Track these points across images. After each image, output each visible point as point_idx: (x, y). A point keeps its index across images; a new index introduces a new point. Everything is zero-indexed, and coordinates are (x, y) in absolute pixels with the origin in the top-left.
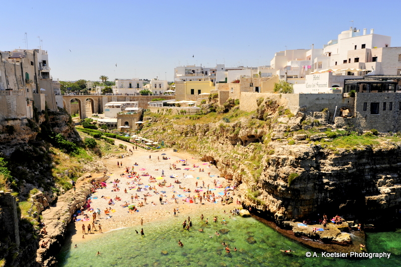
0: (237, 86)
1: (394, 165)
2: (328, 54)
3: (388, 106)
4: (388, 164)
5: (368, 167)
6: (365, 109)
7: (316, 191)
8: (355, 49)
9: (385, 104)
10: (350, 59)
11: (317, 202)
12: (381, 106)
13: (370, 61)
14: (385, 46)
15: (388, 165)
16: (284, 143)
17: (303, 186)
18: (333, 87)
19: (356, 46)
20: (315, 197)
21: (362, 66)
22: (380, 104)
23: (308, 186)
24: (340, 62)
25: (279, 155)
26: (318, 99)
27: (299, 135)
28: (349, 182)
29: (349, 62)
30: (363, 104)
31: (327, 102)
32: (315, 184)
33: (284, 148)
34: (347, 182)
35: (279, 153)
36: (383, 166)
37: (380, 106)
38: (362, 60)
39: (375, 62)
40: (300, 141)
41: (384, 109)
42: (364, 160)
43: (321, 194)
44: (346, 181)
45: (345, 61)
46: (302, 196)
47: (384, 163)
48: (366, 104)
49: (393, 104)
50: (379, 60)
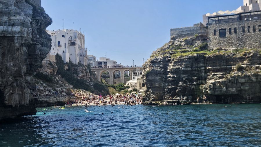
1: (223, 67)
3: (233, 30)
4: (219, 66)
5: (203, 68)
6: (215, 34)
9: (230, 29)
15: (219, 67)
17: (154, 78)
23: (157, 78)
30: (213, 31)
31: (190, 33)
36: (215, 67)
37: (227, 31)
41: (230, 33)
49: (237, 28)
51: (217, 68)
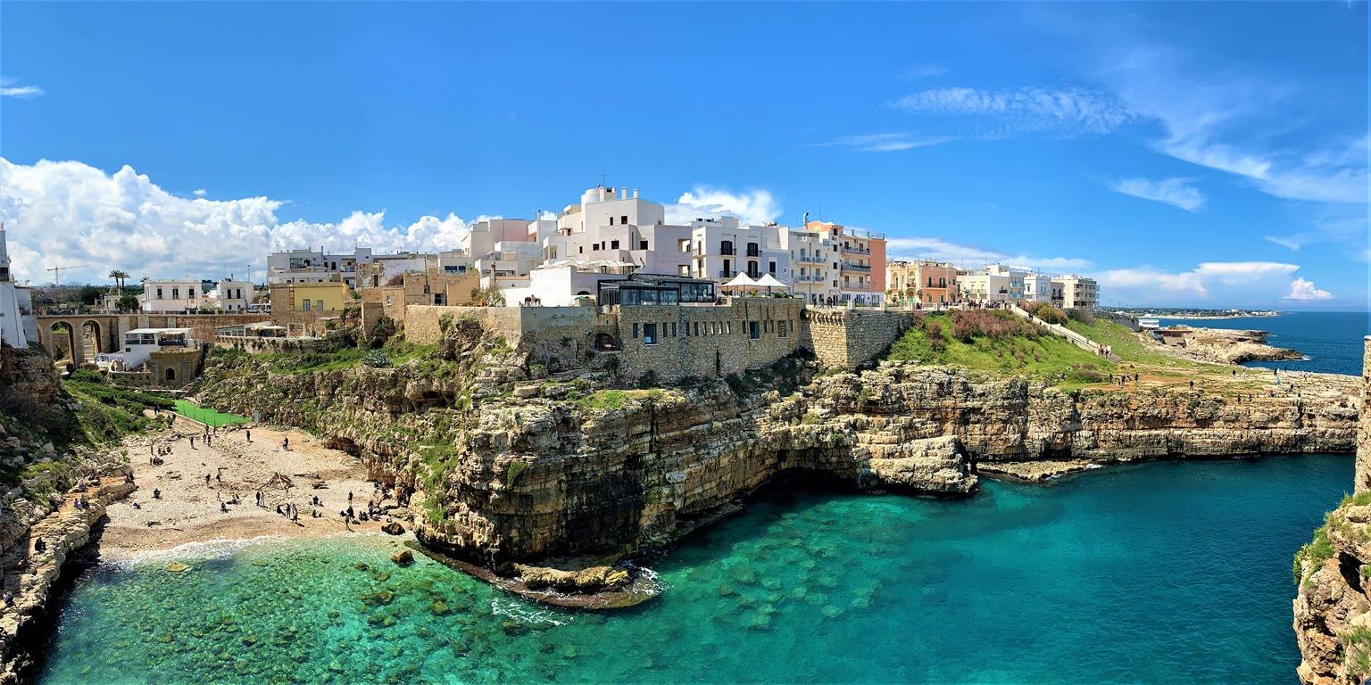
0: (399, 292)
1: (688, 431)
2: (566, 232)
3: (670, 330)
4: (677, 429)
5: (647, 438)
6: (636, 336)
7: (564, 495)
8: (612, 224)
9: (665, 324)
10: (603, 243)
11: (566, 515)
12: (660, 330)
13: (637, 249)
14: (657, 223)
15: (678, 433)
16: (497, 404)
17: (538, 487)
18: (579, 294)
19: (612, 219)
20: (560, 508)
21: (626, 257)
22: (658, 325)
23: (548, 486)
24: (588, 248)
25: (490, 429)
26: (554, 317)
27: (525, 388)
28: (620, 470)
29: (604, 248)
30: (631, 327)
32: (560, 482)
33: (497, 416)
34: (616, 471)
35: (489, 425)
36: (671, 434)
37: (658, 331)
38: (625, 245)
39: (645, 251)
40: (527, 400)
41: (665, 335)
42: (640, 428)
43: (572, 499)
44: (613, 469)
45: (596, 247)
46: (539, 508)
47: (672, 430)
48: (635, 325)
49: (677, 325)
50: (651, 247)
51: (675, 436)
